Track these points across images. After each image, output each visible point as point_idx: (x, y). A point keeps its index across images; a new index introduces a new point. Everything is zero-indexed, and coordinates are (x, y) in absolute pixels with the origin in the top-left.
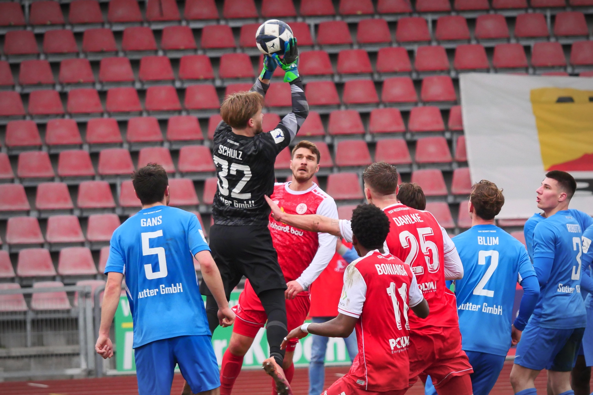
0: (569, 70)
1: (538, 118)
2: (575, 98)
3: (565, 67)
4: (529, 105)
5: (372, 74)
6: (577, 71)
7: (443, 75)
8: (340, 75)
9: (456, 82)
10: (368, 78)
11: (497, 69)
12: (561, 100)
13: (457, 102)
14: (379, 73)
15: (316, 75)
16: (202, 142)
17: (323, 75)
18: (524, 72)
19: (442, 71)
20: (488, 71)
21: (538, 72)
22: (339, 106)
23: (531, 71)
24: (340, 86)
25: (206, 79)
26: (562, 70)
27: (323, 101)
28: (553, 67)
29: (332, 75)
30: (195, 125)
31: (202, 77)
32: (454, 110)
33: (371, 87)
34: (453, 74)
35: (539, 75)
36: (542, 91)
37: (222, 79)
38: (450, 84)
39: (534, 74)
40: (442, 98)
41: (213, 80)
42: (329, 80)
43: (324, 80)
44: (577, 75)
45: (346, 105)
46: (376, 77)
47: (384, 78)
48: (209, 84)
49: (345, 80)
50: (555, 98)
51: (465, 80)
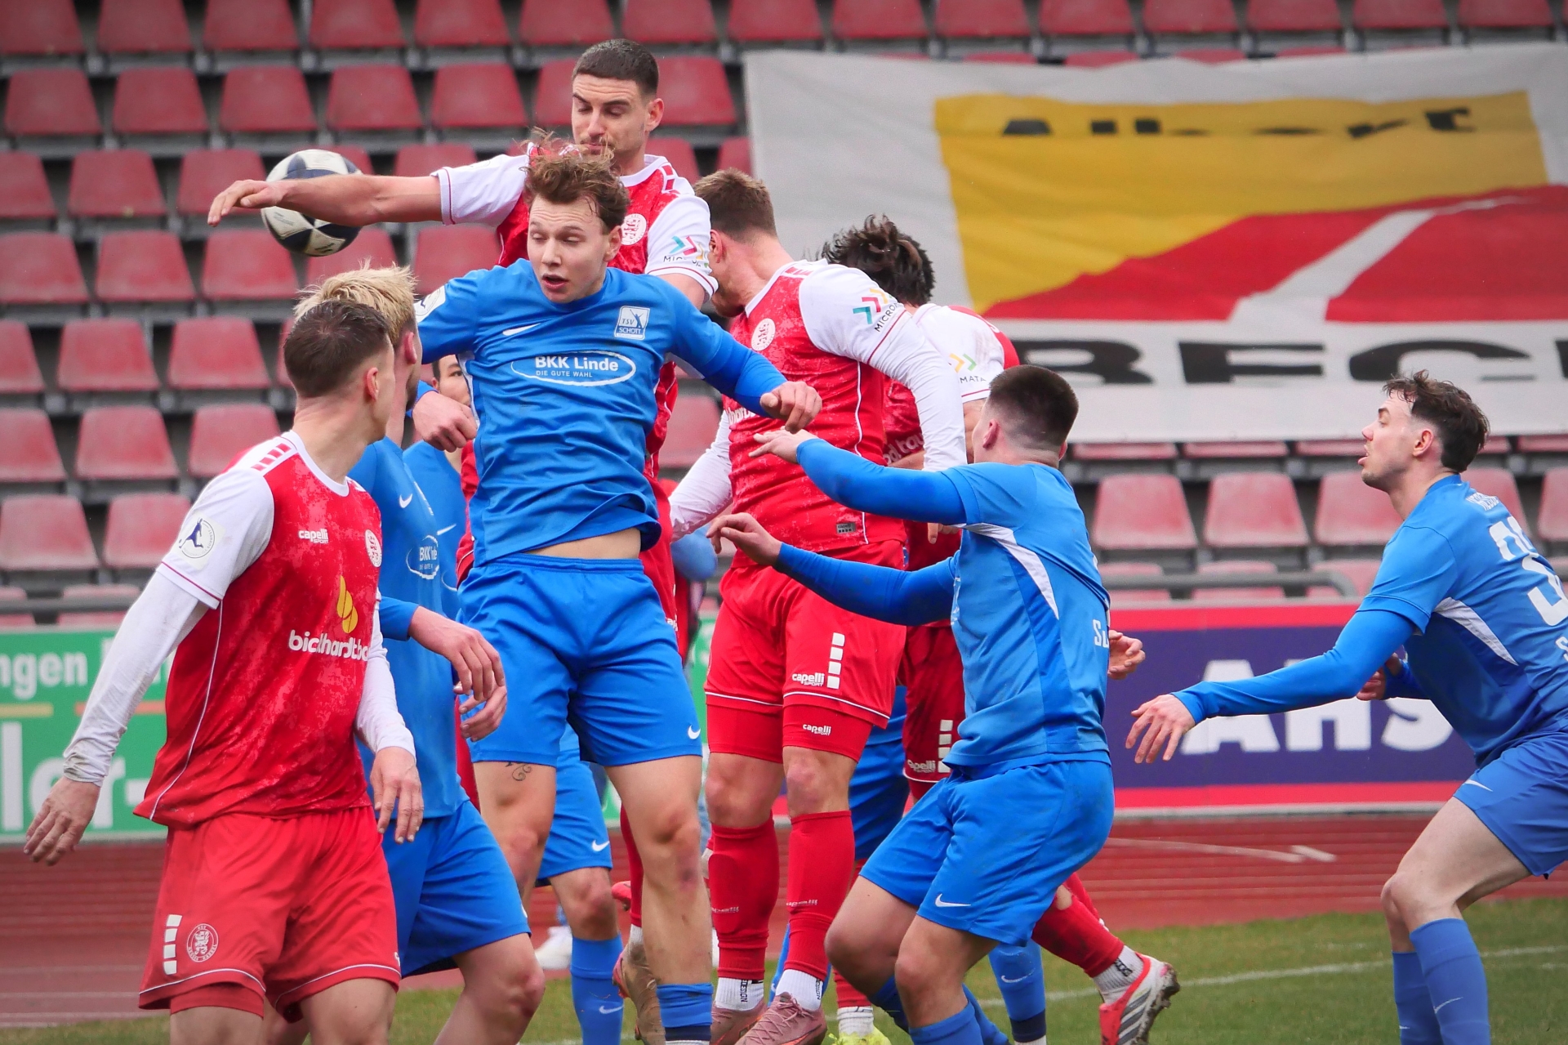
0: (1037, 48)
1: (957, 177)
2: (1054, 124)
3: (1024, 39)
4: (931, 140)
5: (507, 49)
6: (1057, 51)
7: (699, 55)
8: (423, 49)
9: (734, 73)
10: (497, 60)
11: (844, 42)
12: (1017, 128)
13: (737, 126)
14: (527, 46)
15: (355, 50)
16: (51, 223)
17: (375, 49)
18: (915, 50)
19: (696, 44)
20: (818, 45)
21: (952, 52)
22: (419, 133)
23: (934, 48)
24: (423, 80)
25: (62, 55)
26: (1017, 49)
27: (377, 118)
28: (990, 39)
29: (402, 51)
30: (34, 177)
31: (50, 48)
32: (729, 147)
33: (506, 86)
34: (726, 53)
35: (958, 59)
36: (967, 104)
37: (105, 55)
38: (719, 80)
39: (943, 57)
40: (697, 118)
41: (82, 58)
42: (392, 62)
43: (378, 61)
44: (1058, 62)
45: (440, 131)
46: (519, 57)
47: (540, 60)
48: (68, 67)
49: (436, 62)
50: (1001, 123)
51: (760, 68)
